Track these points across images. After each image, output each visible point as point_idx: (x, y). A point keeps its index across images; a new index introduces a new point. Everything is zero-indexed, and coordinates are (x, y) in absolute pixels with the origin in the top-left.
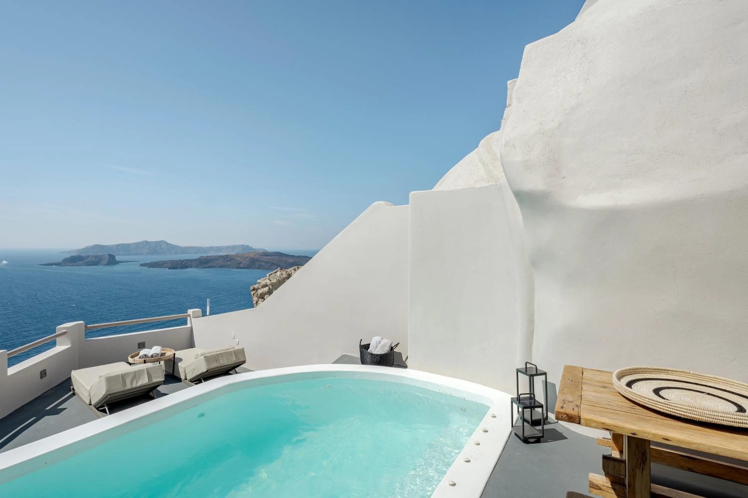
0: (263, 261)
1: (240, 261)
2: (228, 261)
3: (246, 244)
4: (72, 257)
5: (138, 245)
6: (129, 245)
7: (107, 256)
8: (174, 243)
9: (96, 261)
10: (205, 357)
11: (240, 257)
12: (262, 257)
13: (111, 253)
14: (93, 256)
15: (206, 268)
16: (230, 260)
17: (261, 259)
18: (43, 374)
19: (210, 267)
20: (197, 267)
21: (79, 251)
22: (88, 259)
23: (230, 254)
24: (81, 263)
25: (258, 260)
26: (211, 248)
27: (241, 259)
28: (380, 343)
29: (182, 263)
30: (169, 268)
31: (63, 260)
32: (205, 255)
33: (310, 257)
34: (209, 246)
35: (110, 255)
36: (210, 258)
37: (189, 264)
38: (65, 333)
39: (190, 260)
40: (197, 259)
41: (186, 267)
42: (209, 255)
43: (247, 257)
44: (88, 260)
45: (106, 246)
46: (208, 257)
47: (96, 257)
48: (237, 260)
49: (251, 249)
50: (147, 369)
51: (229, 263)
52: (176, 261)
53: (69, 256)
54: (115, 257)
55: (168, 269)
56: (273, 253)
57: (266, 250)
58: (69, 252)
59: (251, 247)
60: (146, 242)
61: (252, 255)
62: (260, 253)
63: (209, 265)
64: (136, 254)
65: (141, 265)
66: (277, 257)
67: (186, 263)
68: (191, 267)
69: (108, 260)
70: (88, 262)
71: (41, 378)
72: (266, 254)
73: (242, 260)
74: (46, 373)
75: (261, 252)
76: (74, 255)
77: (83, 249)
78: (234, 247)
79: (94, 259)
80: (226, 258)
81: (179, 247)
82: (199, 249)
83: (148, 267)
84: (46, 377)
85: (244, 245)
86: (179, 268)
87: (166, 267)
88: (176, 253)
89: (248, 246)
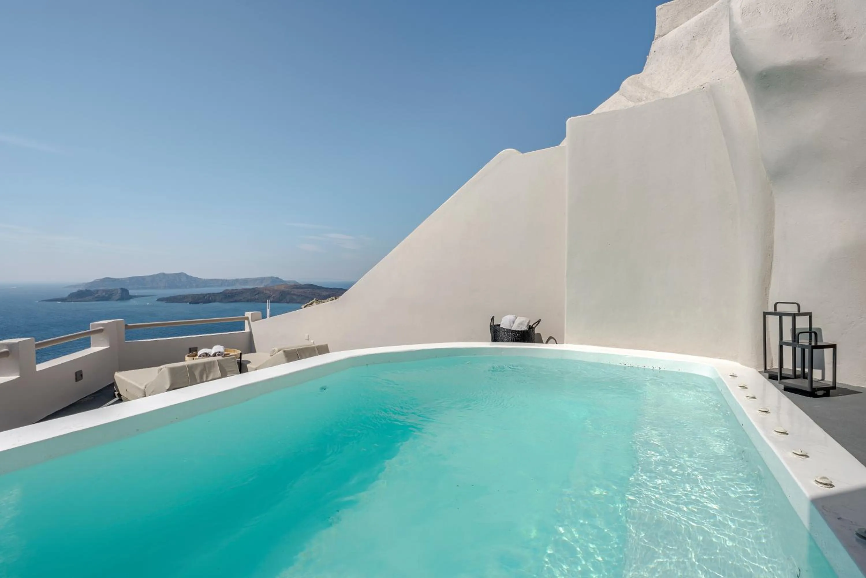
0: (294, 294)
1: (270, 294)
2: (255, 295)
3: (275, 276)
4: (78, 291)
5: (154, 278)
6: (143, 278)
7: (120, 291)
8: (194, 275)
9: (107, 295)
10: (284, 351)
11: (269, 290)
12: (293, 290)
13: (123, 287)
14: (103, 291)
15: (232, 302)
16: (258, 294)
17: (292, 292)
18: (79, 376)
19: (236, 301)
20: (221, 301)
21: (87, 284)
22: (97, 293)
23: (258, 287)
24: (90, 298)
25: (289, 293)
26: (237, 281)
27: (270, 292)
28: (514, 323)
29: (204, 297)
30: (190, 303)
31: (69, 295)
32: (229, 288)
33: (346, 289)
34: (234, 278)
35: (122, 289)
36: (235, 291)
37: (212, 298)
38: (101, 331)
39: (214, 294)
40: (221, 293)
41: (209, 302)
42: (234, 288)
43: (277, 290)
44: (97, 295)
45: (118, 279)
46: (233, 290)
47: (106, 291)
48: (266, 293)
49: (281, 281)
50: (218, 360)
51: (257, 297)
52: (197, 295)
53: (75, 290)
54: (128, 291)
55: (188, 303)
56: (305, 285)
57: (297, 282)
58: (75, 286)
59: (281, 279)
60: (164, 274)
61: (282, 288)
62: (291, 286)
63: (235, 298)
64: (153, 288)
65: (159, 300)
66: (310, 290)
67: (209, 297)
68: (215, 301)
69: (120, 294)
70: (96, 298)
71: (77, 380)
72: (297, 286)
73: (271, 294)
74: (82, 375)
75: (293, 284)
76: (81, 289)
77: (92, 283)
78: (262, 280)
79: (104, 294)
80: (254, 291)
81: (201, 279)
82: (223, 282)
83: (166, 301)
84: (82, 380)
85: (273, 277)
86: (201, 303)
87: (186, 302)
88: (197, 286)
89: (277, 278)
